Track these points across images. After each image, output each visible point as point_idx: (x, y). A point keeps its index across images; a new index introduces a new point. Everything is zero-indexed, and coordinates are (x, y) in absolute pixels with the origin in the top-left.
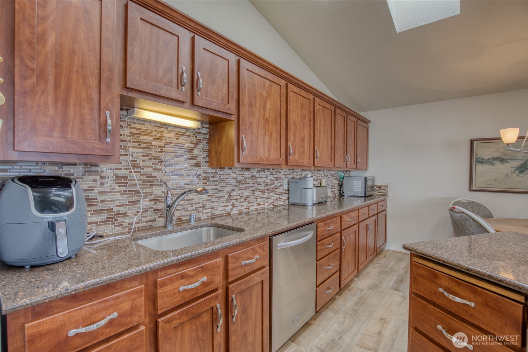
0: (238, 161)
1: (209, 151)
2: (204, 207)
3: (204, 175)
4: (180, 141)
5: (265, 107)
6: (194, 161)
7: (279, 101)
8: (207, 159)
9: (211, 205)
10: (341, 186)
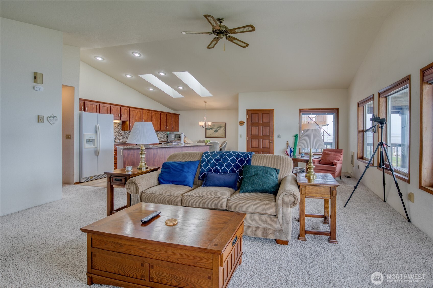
0: (129, 129)
1: (122, 127)
2: (120, 139)
3: (120, 132)
4: (115, 125)
5: (136, 117)
6: (118, 129)
7: (140, 115)
8: (121, 129)
9: (122, 139)
10: (168, 137)
